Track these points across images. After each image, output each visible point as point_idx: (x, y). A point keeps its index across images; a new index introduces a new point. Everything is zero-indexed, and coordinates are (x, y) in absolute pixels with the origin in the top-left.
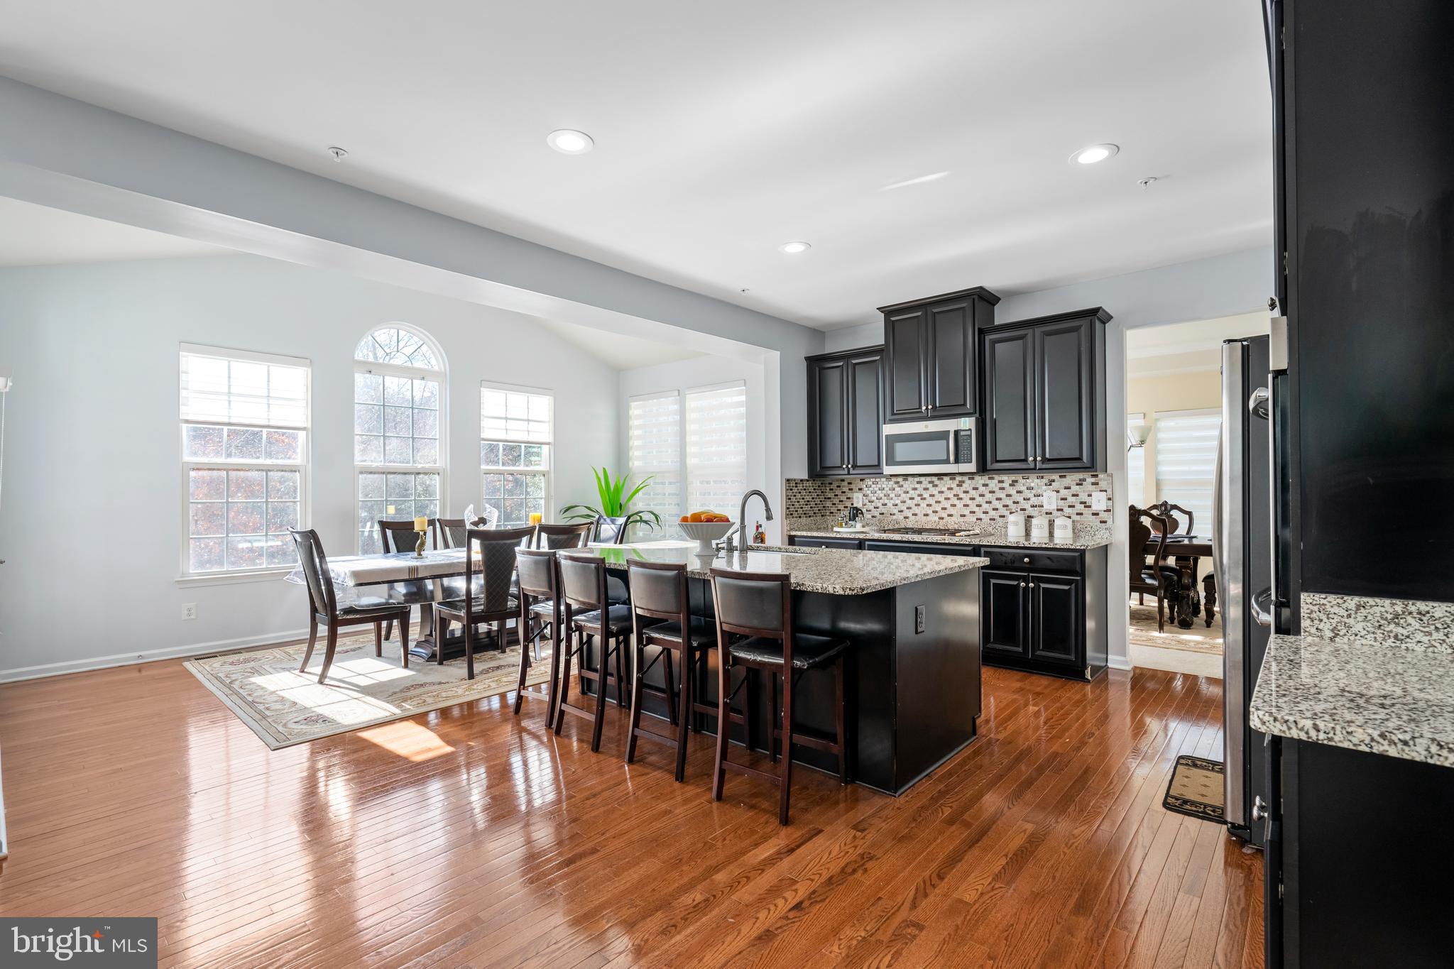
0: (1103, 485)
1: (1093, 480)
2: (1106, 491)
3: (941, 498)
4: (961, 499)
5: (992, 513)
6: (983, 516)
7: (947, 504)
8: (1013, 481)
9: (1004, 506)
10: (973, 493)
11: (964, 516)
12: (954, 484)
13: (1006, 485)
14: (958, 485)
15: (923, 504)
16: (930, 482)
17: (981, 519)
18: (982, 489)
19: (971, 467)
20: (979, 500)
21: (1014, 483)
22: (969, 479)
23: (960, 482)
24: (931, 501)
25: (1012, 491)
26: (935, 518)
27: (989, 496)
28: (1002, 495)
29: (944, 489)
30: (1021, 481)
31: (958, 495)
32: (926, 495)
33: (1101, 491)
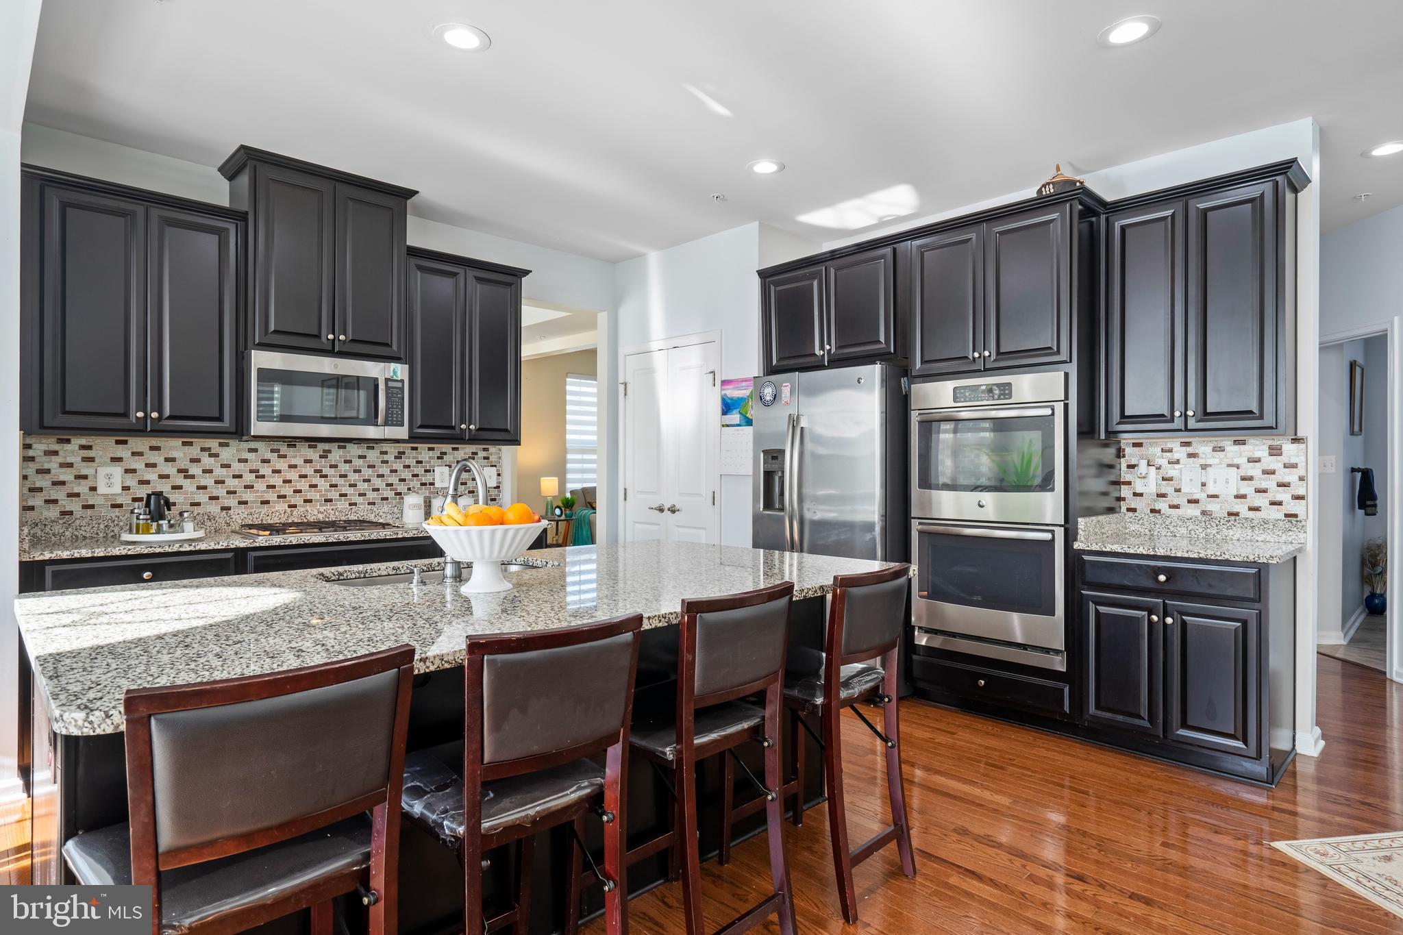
0: (493, 458)
1: (484, 454)
2: (495, 466)
3: (293, 475)
4: (326, 476)
5: (372, 496)
6: (360, 500)
7: (303, 485)
8: (399, 453)
9: (388, 485)
10: (344, 468)
11: (330, 500)
12: (313, 454)
13: (390, 457)
14: (321, 457)
15: (260, 486)
16: (273, 451)
17: (355, 504)
18: (358, 463)
19: (402, 432)
20: (353, 477)
21: (400, 455)
22: (340, 447)
23: (324, 451)
24: (277, 480)
25: (398, 466)
26: (282, 507)
27: (367, 472)
28: (385, 470)
29: (299, 461)
30: (408, 451)
31: (320, 471)
32: (266, 470)
33: (492, 466)
